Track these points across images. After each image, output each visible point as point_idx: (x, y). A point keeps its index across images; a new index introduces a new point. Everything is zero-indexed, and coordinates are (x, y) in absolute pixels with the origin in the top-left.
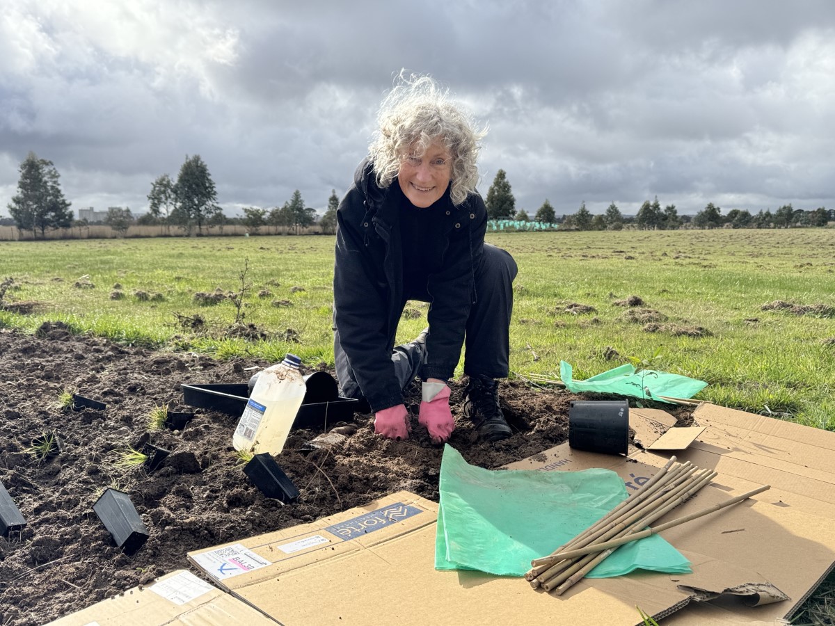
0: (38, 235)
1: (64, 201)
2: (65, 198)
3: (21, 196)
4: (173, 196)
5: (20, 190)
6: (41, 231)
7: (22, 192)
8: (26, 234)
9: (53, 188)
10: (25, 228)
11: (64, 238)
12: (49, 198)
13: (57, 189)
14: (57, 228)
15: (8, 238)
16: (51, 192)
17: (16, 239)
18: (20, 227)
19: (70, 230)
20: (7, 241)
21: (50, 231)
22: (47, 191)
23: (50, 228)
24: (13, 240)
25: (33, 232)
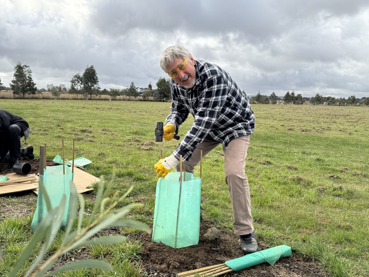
0: (21, 97)
2: (33, 81)
4: (80, 82)
6: (23, 95)
7: (16, 78)
8: (17, 96)
9: (29, 77)
10: (16, 94)
11: (32, 98)
12: (27, 81)
13: (30, 77)
14: (30, 94)
15: (9, 97)
16: (28, 78)
17: (12, 98)
18: (14, 93)
19: (35, 95)
20: (8, 98)
21: (27, 95)
22: (26, 78)
23: (27, 94)
24: (11, 98)
25: (19, 95)
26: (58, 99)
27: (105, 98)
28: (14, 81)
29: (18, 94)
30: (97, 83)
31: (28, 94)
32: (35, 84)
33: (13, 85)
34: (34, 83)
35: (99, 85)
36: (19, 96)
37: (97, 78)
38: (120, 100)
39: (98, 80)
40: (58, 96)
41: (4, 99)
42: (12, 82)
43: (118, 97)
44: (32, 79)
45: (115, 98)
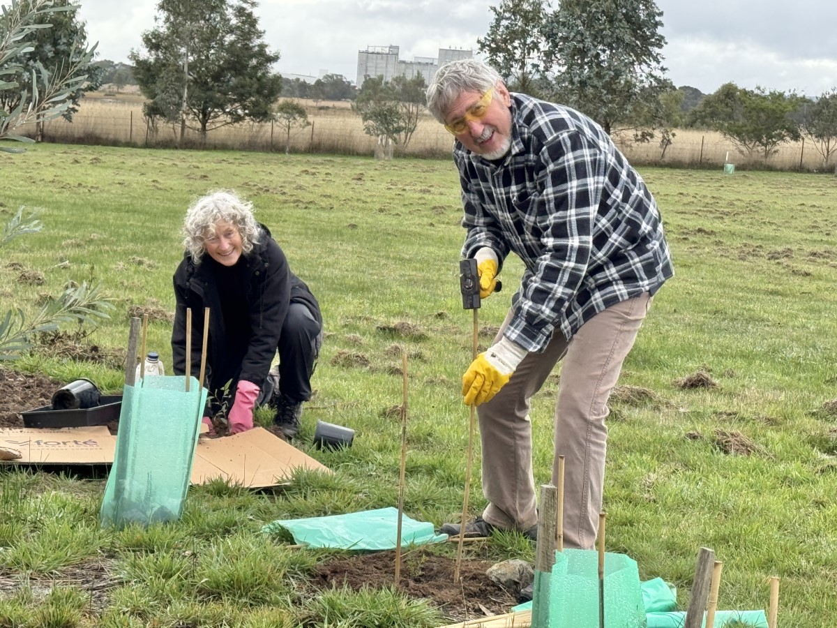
0: (192, 135)
1: (262, 47)
2: (265, 39)
3: (163, 29)
4: (544, 45)
5: (163, 15)
6: (199, 125)
7: (167, 19)
8: (165, 128)
9: (240, 12)
10: (163, 115)
11: (251, 146)
12: (229, 38)
13: (250, 15)
14: (238, 119)
15: (122, 137)
16: (234, 21)
17: (140, 141)
18: (152, 111)
19: (268, 126)
20: (115, 143)
21: (221, 126)
22: (225, 20)
23: (223, 118)
24: (130, 144)
25: (178, 127)
26: (399, 154)
27: (697, 157)
28: (156, 35)
29: (175, 119)
30: (655, 50)
31: (229, 119)
32: (275, 59)
33: (152, 60)
34: (270, 51)
35: (663, 64)
36: (179, 130)
37: (651, 15)
38: (799, 168)
39: (659, 30)
40: (403, 134)
41: (91, 149)
42: (147, 40)
43: (787, 149)
44: (260, 27)
45: (767, 154)
